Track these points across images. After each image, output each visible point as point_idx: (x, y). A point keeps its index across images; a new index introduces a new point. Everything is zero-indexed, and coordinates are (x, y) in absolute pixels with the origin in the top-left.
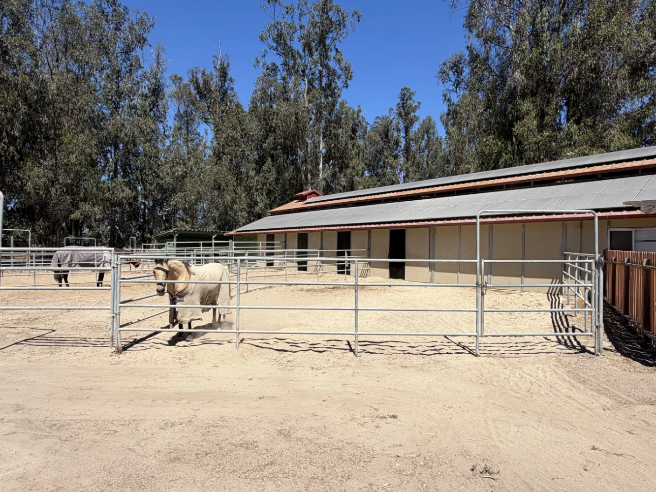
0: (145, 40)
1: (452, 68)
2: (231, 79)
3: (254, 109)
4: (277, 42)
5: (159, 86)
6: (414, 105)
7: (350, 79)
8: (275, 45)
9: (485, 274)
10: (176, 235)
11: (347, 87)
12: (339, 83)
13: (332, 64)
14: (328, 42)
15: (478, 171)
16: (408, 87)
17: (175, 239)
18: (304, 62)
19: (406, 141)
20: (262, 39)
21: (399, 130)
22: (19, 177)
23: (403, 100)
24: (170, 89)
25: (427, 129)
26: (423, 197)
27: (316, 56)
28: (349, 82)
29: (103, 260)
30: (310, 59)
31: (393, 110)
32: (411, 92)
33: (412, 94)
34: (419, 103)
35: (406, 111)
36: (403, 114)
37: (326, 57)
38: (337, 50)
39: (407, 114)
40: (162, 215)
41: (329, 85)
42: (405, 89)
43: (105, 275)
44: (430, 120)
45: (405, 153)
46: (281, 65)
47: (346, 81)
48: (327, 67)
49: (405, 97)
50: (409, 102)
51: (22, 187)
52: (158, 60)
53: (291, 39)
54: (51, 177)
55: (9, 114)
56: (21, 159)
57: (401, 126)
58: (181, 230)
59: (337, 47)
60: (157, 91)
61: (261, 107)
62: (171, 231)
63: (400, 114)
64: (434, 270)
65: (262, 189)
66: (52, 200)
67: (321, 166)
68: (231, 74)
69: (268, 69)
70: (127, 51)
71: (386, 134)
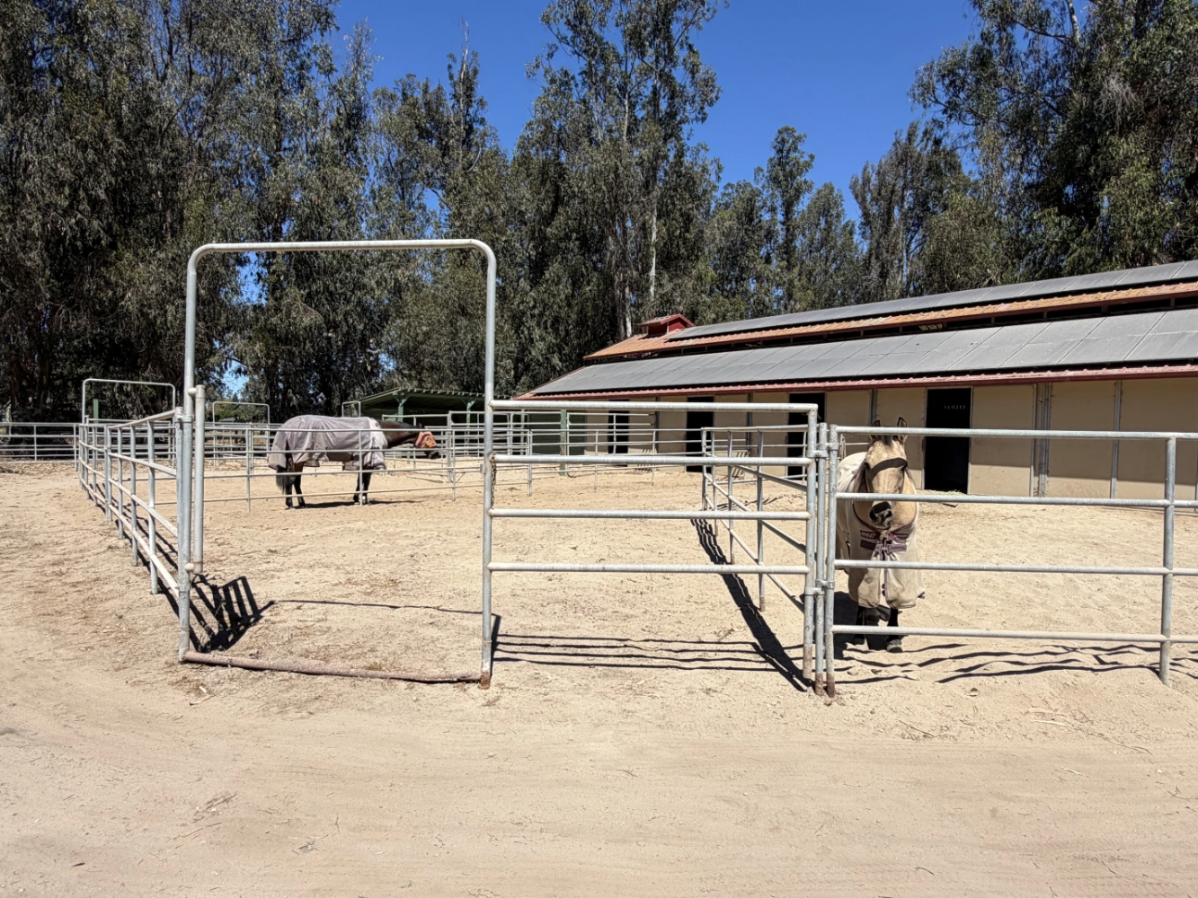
0: (328, 16)
1: (943, 76)
2: (481, 100)
3: (524, 161)
4: (574, 27)
5: (360, 109)
6: (802, 160)
7: (711, 104)
8: (570, 34)
9: (1178, 482)
10: (404, 401)
11: (703, 119)
12: (690, 111)
13: (680, 75)
14: (675, 28)
15: (1033, 280)
16: (791, 127)
17: (401, 409)
18: (623, 69)
19: (788, 230)
20: (546, 20)
21: (773, 210)
22: (108, 283)
23: (780, 151)
24: (375, 117)
25: (827, 207)
26: (924, 328)
27: (650, 56)
28: (707, 109)
29: (370, 445)
30: (638, 62)
31: (762, 170)
32: (796, 134)
33: (799, 139)
34: (812, 157)
35: (786, 172)
36: (782, 178)
37: (670, 58)
38: (690, 47)
39: (792, 176)
40: (364, 363)
41: (672, 115)
42: (787, 129)
43: (372, 476)
44: (832, 190)
45: (786, 253)
46: (581, 74)
47: (702, 108)
48: (667, 79)
49: (785, 146)
50: (793, 155)
51: (115, 302)
52: (358, 58)
53: (602, 23)
54: (171, 284)
55: (91, 155)
56: (113, 246)
57: (779, 202)
58: (412, 391)
59: (690, 42)
60: (354, 119)
61: (538, 157)
62: (394, 393)
63: (775, 180)
64: (1048, 473)
65: (541, 315)
66: (168, 329)
67: (653, 272)
68: (479, 92)
69: (553, 81)
70: (297, 37)
71: (748, 215)
